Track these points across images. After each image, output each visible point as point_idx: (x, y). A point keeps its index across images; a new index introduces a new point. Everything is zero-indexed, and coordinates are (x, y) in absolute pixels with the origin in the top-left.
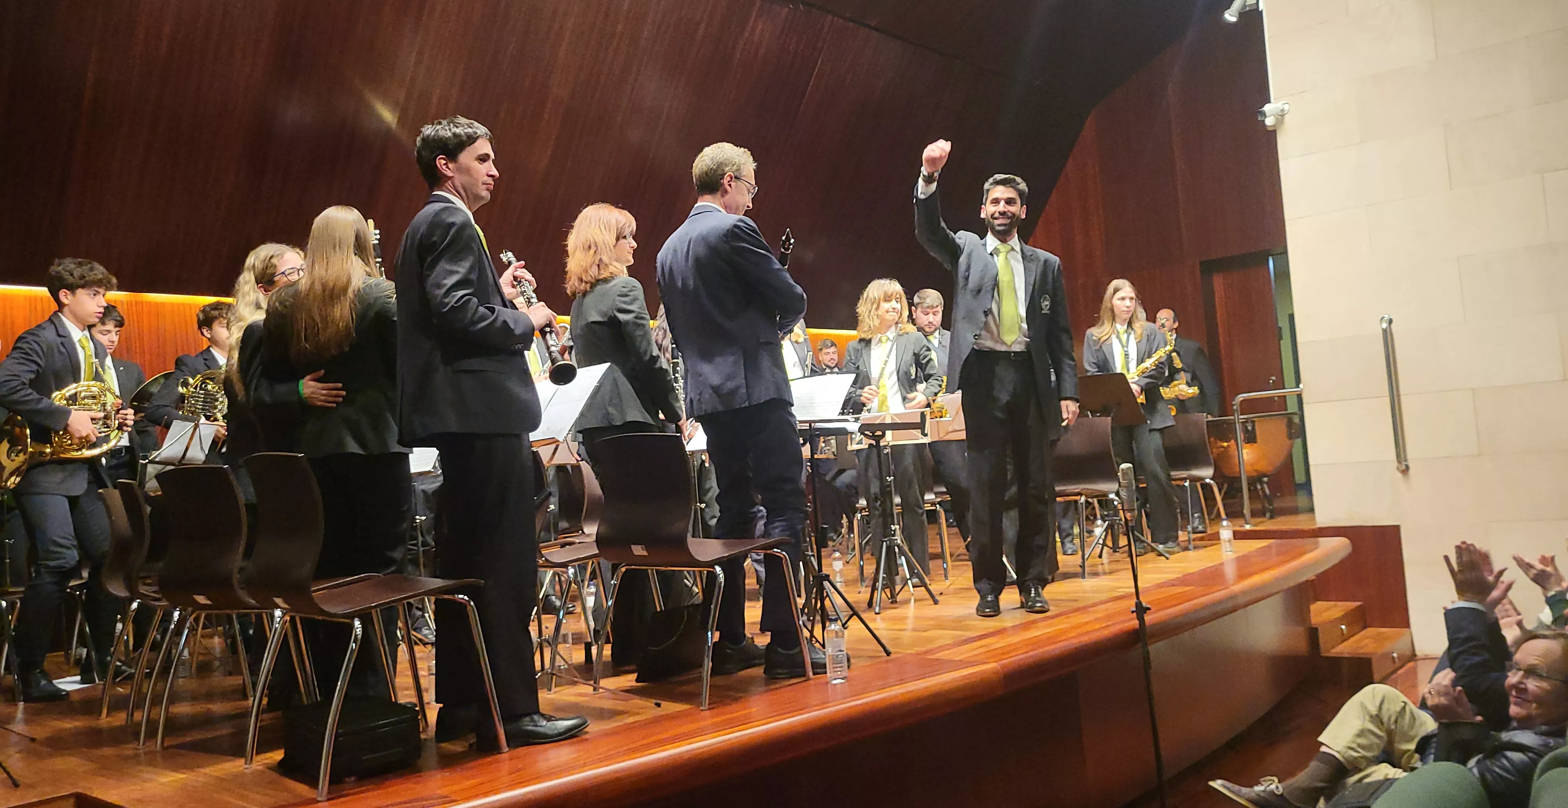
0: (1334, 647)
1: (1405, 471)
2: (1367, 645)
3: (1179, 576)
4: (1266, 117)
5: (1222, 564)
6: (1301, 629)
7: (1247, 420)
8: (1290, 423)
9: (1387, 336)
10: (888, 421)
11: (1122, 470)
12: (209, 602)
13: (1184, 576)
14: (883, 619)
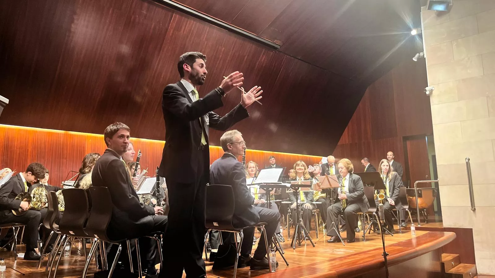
0: (449, 270)
1: (474, 210)
2: (461, 270)
3: (397, 242)
4: (426, 91)
5: (411, 239)
6: (438, 263)
7: (419, 190)
8: (434, 191)
9: (468, 164)
10: (300, 184)
11: (380, 206)
12: (74, 234)
13: (399, 243)
14: (296, 251)
